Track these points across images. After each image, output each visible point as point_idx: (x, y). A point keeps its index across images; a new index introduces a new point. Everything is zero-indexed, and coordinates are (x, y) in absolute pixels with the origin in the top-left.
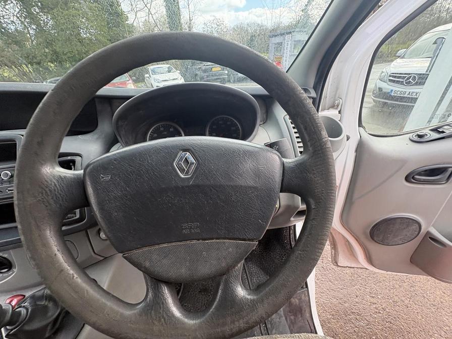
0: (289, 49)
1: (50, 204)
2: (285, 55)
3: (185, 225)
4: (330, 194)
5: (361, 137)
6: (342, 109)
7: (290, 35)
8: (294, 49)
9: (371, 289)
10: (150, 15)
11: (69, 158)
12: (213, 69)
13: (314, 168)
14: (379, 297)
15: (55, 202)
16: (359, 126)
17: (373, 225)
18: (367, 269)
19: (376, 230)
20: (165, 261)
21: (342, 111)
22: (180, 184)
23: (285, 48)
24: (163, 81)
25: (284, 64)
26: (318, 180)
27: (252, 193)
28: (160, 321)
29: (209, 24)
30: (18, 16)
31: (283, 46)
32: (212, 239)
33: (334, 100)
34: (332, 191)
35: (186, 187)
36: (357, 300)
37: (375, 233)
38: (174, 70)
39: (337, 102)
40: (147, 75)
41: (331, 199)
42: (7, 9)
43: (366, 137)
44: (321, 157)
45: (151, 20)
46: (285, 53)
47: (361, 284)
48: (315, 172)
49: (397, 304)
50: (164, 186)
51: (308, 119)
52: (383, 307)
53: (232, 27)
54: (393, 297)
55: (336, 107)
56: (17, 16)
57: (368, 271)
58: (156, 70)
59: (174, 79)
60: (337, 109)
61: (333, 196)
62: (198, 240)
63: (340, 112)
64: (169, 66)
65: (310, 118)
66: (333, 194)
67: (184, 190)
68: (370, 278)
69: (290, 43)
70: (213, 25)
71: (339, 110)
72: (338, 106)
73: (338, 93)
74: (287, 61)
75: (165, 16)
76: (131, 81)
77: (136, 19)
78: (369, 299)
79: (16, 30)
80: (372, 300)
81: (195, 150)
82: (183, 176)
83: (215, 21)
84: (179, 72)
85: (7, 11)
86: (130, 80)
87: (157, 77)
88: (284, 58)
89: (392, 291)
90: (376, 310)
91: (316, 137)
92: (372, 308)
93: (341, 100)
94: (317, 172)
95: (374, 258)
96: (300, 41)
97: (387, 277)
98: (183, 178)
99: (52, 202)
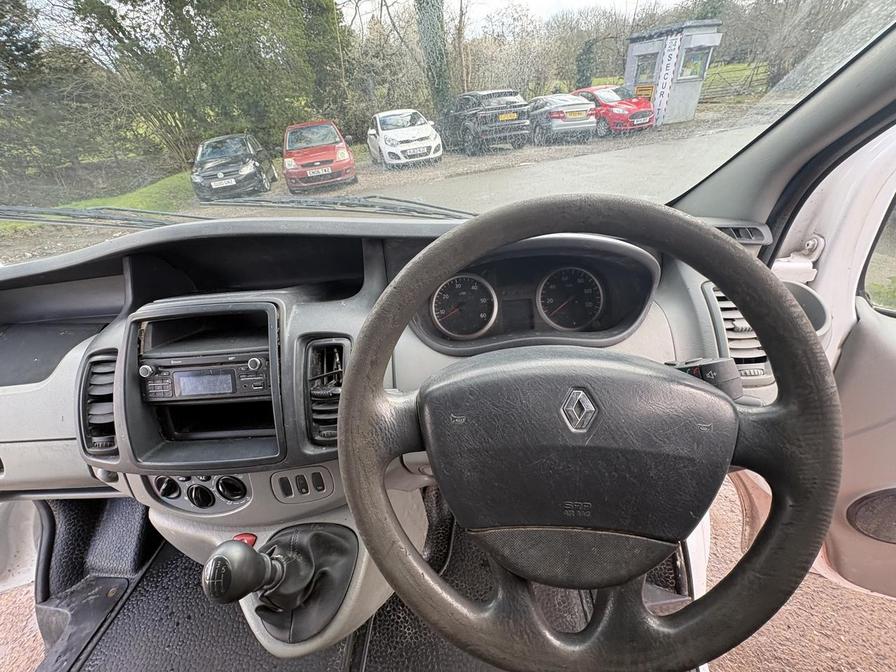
0: (672, 68)
1: (380, 447)
2: (662, 81)
3: (569, 504)
4: (828, 487)
5: (858, 319)
6: (823, 257)
7: (679, 36)
8: (684, 66)
9: (824, 619)
10: (384, 8)
11: (334, 341)
12: (502, 118)
13: (801, 438)
14: (842, 637)
15: (386, 445)
16: (858, 294)
17: (859, 497)
18: (821, 576)
19: (863, 509)
20: (532, 552)
21: (821, 263)
22: (571, 443)
23: (664, 67)
24: (402, 142)
25: (657, 102)
26: (807, 459)
27: (684, 467)
28: (522, 637)
29: (497, 17)
30: (163, 24)
31: (658, 61)
32: (608, 530)
33: (805, 235)
34: (835, 483)
35: (580, 447)
36: (788, 635)
37: (859, 513)
38: (423, 119)
39: (811, 243)
40: (371, 131)
41: (830, 495)
42: (145, 13)
43: (870, 317)
44: (817, 419)
45: (386, 19)
46: (662, 78)
47: (802, 604)
48: (803, 444)
49: (886, 662)
50: (545, 443)
51: (800, 352)
52: (850, 661)
53: (546, 20)
54: (878, 644)
55: (806, 252)
56: (160, 25)
57: (821, 580)
58: (388, 121)
59: (422, 139)
60: (808, 255)
61: (834, 491)
62: (586, 528)
63: (815, 264)
64: (414, 111)
65: (805, 352)
66: (835, 488)
67: (577, 453)
68: (824, 596)
69: (675, 53)
70: (505, 20)
71: (814, 259)
72: (812, 251)
73: (815, 223)
74: (665, 95)
75: (412, 8)
76: (343, 144)
77: (357, 16)
78: (816, 638)
79: (159, 49)
80: (825, 641)
81: (594, 388)
82: (573, 430)
83: (509, 11)
84: (432, 123)
85: (145, 17)
86: (341, 141)
87: (391, 134)
88: (659, 89)
89: (874, 633)
90: (832, 665)
91: (812, 384)
92: (823, 658)
93: (821, 239)
94: (808, 444)
95: (846, 559)
96: (700, 48)
97: (868, 601)
98: (575, 434)
99: (382, 445)
